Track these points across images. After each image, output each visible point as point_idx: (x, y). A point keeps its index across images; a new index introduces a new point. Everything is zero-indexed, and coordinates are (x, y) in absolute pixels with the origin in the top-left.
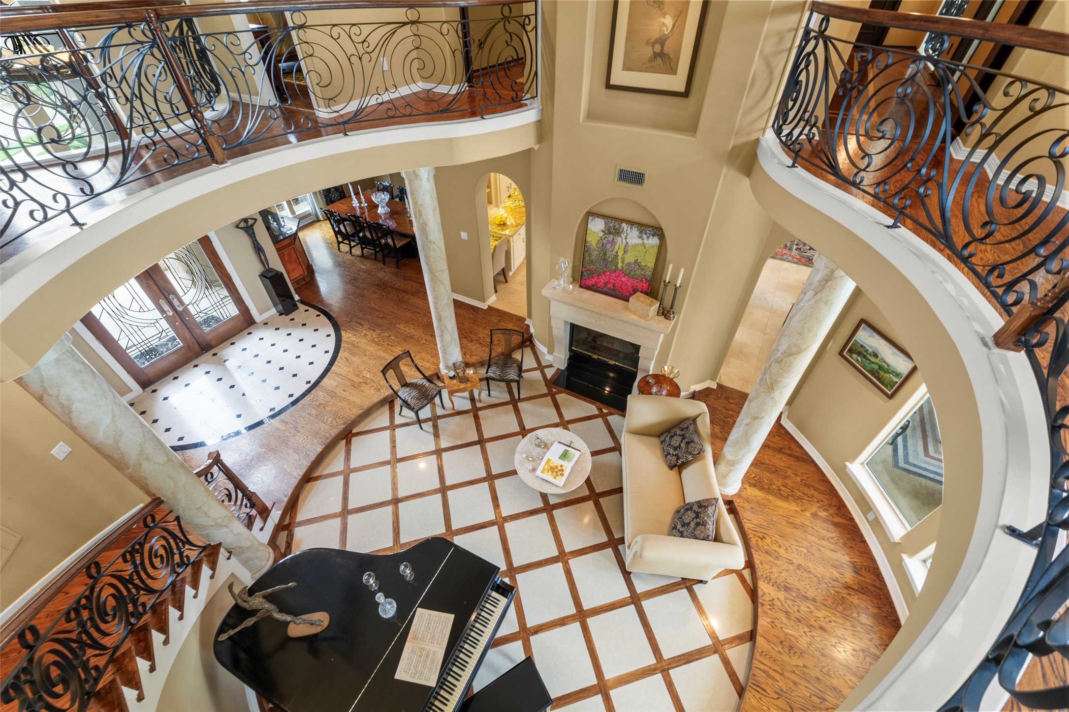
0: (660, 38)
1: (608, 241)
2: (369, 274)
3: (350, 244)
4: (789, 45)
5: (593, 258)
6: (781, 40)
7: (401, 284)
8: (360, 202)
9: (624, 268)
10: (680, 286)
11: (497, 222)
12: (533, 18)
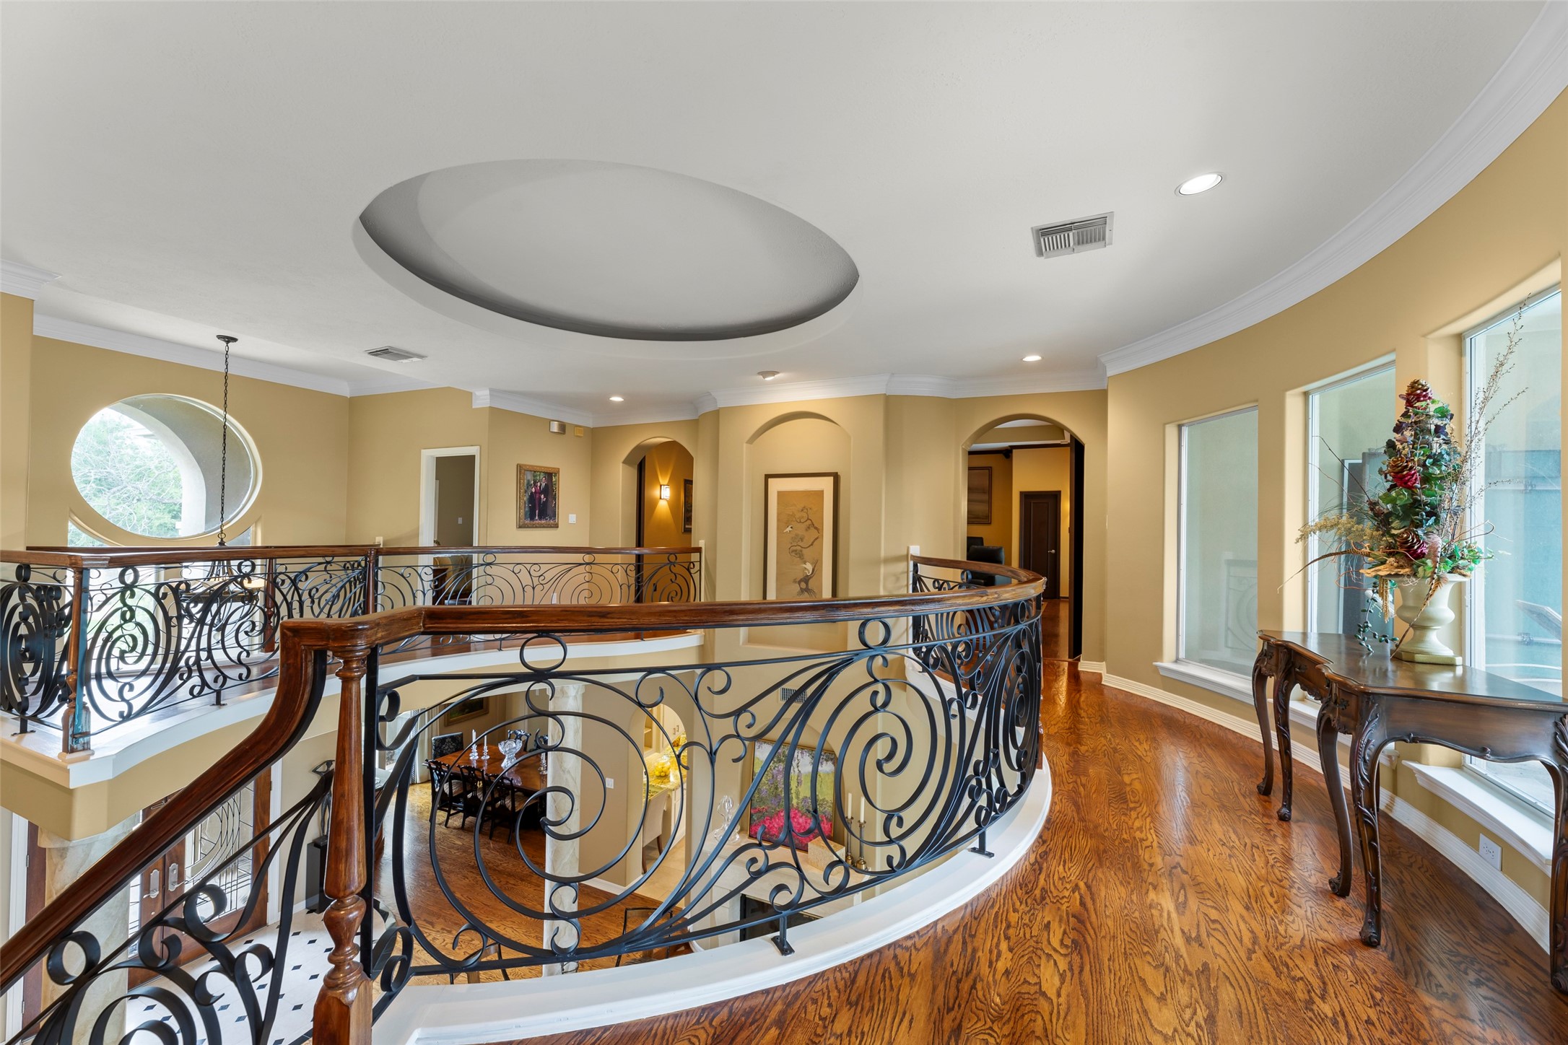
0: (804, 578)
1: (778, 771)
2: (464, 852)
3: (449, 812)
4: (906, 583)
5: (763, 795)
6: (898, 579)
7: (508, 865)
8: (481, 754)
9: (800, 805)
10: (865, 822)
11: (657, 773)
12: (697, 565)
